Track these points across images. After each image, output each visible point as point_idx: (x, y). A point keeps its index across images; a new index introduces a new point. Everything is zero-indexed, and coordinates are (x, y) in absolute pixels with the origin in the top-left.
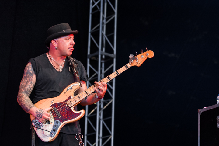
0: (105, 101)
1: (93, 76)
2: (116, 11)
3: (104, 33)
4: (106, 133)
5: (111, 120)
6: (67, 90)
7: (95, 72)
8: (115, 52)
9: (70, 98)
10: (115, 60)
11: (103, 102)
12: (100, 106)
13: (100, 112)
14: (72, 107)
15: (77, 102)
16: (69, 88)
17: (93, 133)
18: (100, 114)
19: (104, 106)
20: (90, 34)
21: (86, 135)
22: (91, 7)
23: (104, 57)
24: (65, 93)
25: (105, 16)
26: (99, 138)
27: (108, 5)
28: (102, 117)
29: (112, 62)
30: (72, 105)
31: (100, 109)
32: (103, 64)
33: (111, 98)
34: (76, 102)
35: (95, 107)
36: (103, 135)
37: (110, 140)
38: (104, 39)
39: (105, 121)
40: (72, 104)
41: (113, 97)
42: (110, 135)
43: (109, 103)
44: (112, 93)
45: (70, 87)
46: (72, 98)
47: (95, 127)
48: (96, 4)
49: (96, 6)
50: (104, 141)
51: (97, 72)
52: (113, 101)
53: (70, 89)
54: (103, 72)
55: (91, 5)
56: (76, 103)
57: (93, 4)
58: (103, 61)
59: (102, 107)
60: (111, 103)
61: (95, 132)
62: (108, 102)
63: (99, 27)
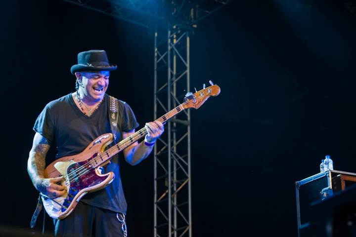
0: (178, 181)
1: (162, 150)
2: (188, 65)
3: (174, 94)
4: (182, 224)
5: (187, 205)
6: (94, 144)
7: (164, 145)
8: (189, 118)
9: (96, 155)
10: (189, 128)
11: (176, 183)
12: (172, 189)
13: (173, 195)
14: (97, 167)
15: (104, 160)
16: (96, 142)
17: (165, 224)
18: (172, 199)
19: (177, 188)
20: (155, 96)
21: (156, 227)
22: (156, 61)
23: (175, 124)
24: (90, 148)
25: (175, 73)
26: (173, 230)
27: (178, 59)
28: (175, 203)
29: (186, 131)
30: (96, 166)
31: (173, 192)
32: (174, 134)
33: (187, 178)
34: (102, 160)
35: (166, 190)
36: (178, 226)
37: (188, 232)
38: (174, 101)
39: (179, 207)
40: (97, 164)
41: (189, 176)
42: (187, 225)
43: (183, 184)
44: (187, 171)
45: (98, 140)
46: (98, 154)
47: (168, 216)
48: (162, 57)
49: (162, 60)
50: (179, 234)
51: (167, 145)
52: (189, 180)
53: (98, 143)
54: (175, 143)
55: (156, 60)
56: (102, 162)
57: (158, 57)
58: (174, 130)
59: (175, 189)
60: (187, 184)
61: (167, 222)
62: (183, 182)
63: (167, 87)
